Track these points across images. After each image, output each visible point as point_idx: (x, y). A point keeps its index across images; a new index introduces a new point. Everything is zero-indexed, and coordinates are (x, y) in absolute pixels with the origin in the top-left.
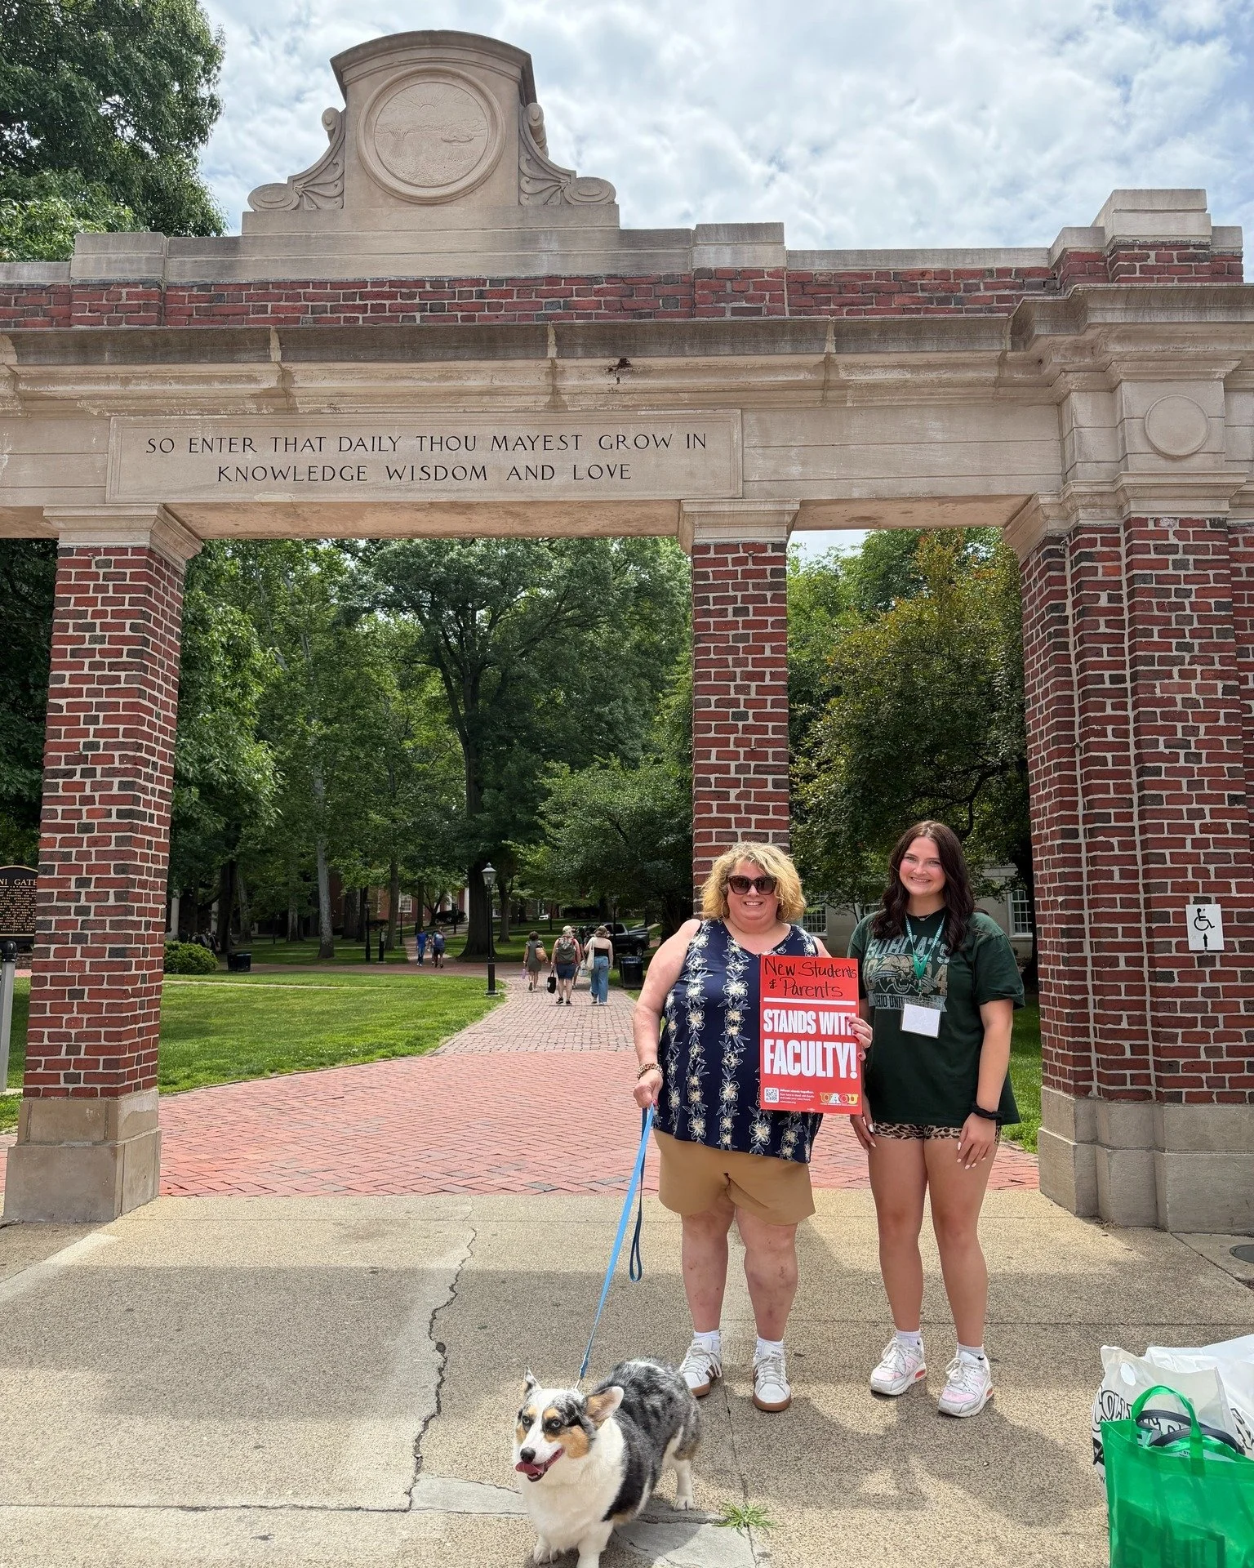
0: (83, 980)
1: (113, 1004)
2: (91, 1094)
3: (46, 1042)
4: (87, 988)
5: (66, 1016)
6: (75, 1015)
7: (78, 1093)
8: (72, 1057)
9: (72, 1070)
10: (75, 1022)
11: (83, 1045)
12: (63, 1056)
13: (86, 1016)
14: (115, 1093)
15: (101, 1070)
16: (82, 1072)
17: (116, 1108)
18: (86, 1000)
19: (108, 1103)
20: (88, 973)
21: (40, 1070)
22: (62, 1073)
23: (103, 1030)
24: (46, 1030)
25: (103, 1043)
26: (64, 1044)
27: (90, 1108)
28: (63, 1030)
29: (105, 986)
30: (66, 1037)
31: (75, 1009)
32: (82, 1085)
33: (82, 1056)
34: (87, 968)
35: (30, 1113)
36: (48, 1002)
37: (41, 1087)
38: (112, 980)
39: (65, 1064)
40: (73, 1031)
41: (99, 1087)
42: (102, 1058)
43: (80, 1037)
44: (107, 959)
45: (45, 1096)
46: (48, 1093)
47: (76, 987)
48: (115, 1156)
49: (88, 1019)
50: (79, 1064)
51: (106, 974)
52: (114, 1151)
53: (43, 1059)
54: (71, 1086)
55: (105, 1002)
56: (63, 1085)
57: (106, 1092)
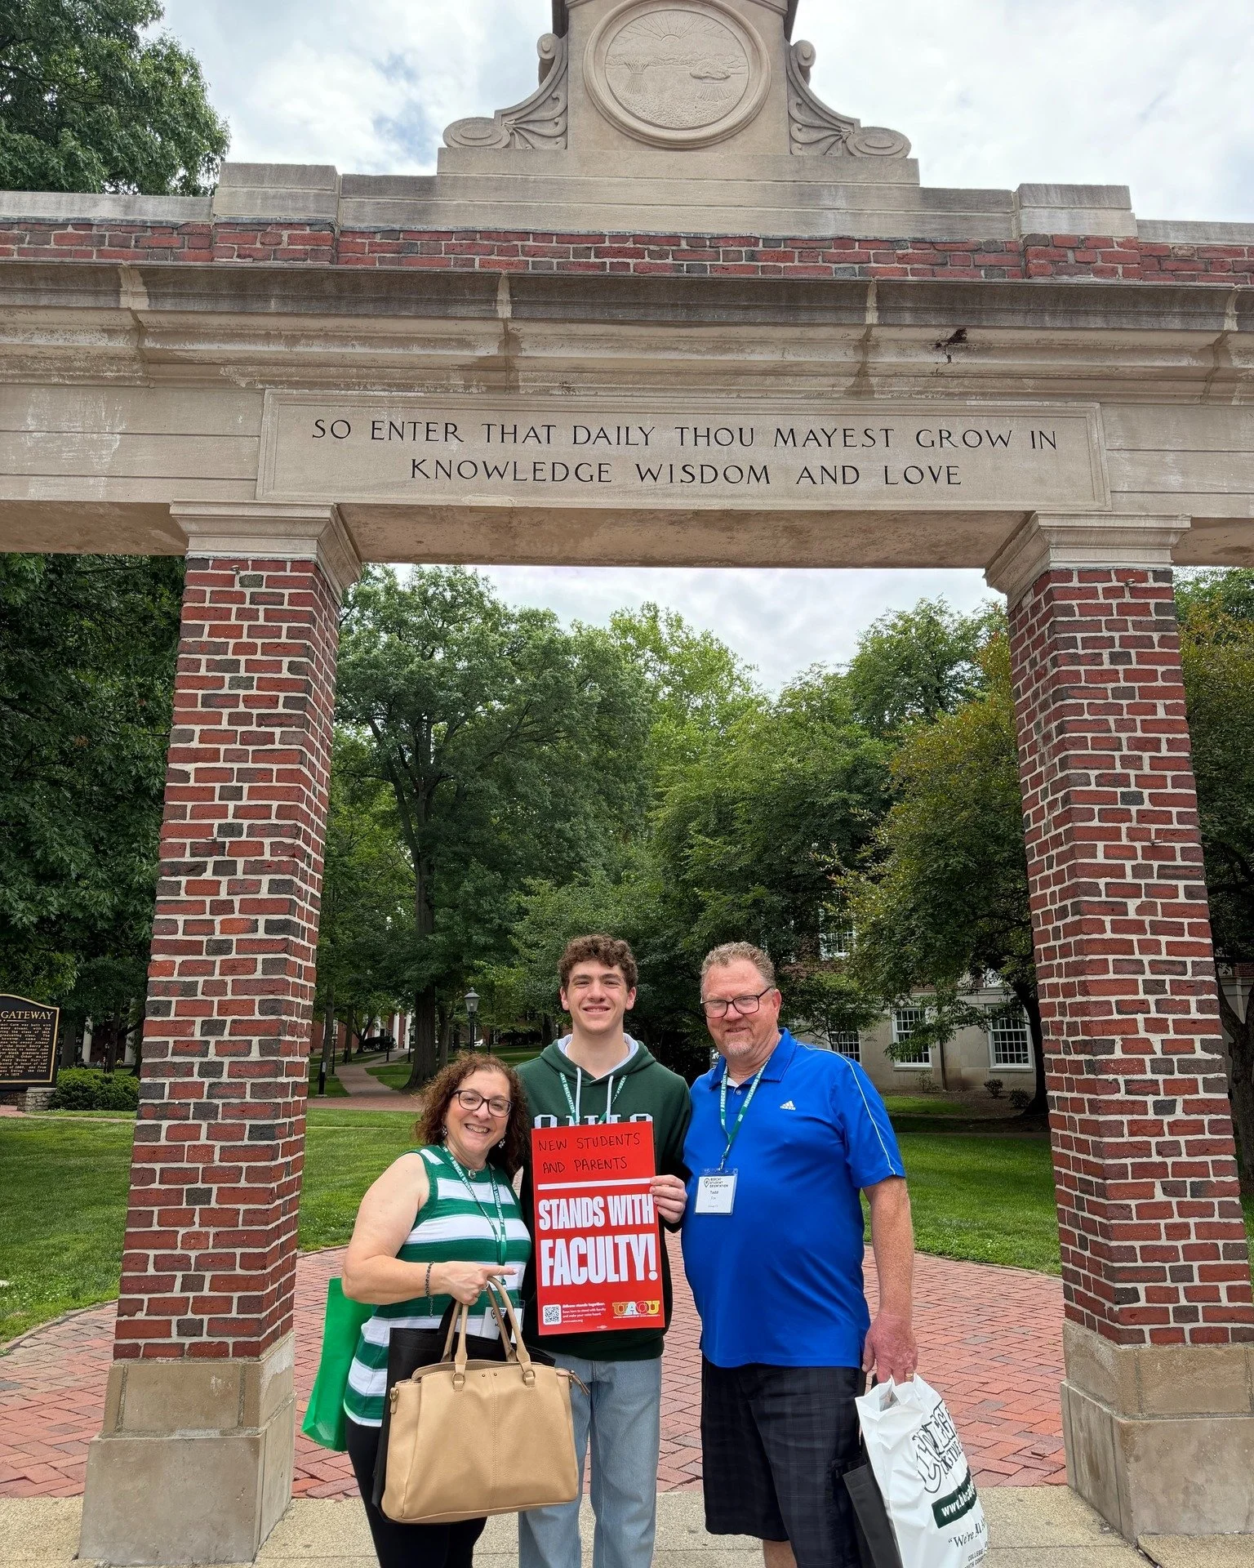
0: (210, 1175)
1: (255, 1211)
2: (219, 1351)
3: (151, 1271)
4: (215, 1187)
5: (182, 1231)
6: (196, 1228)
7: (198, 1351)
8: (191, 1295)
9: (190, 1315)
10: (193, 1240)
11: (208, 1275)
12: (177, 1293)
13: (212, 1230)
14: (254, 1350)
15: (234, 1314)
16: (206, 1318)
17: (258, 1372)
18: (214, 1204)
19: (244, 1367)
20: (217, 1163)
21: (140, 1316)
22: (175, 1319)
23: (238, 1251)
24: (152, 1253)
25: (239, 1271)
26: (179, 1274)
27: (216, 1374)
28: (178, 1252)
29: (243, 1184)
30: (182, 1262)
31: (197, 1219)
32: (205, 1338)
33: (206, 1292)
34: (217, 1156)
35: (123, 1384)
36: (156, 1209)
37: (142, 1342)
38: (254, 1175)
39: (180, 1306)
40: (193, 1254)
41: (230, 1341)
42: (236, 1295)
43: (203, 1262)
44: (246, 1142)
45: (147, 1356)
46: (152, 1352)
47: (199, 1185)
48: (256, 1453)
49: (217, 1235)
50: (201, 1305)
51: (244, 1165)
52: (254, 1444)
53: (145, 1297)
54: (187, 1341)
55: (242, 1207)
56: (175, 1338)
57: (242, 1350)
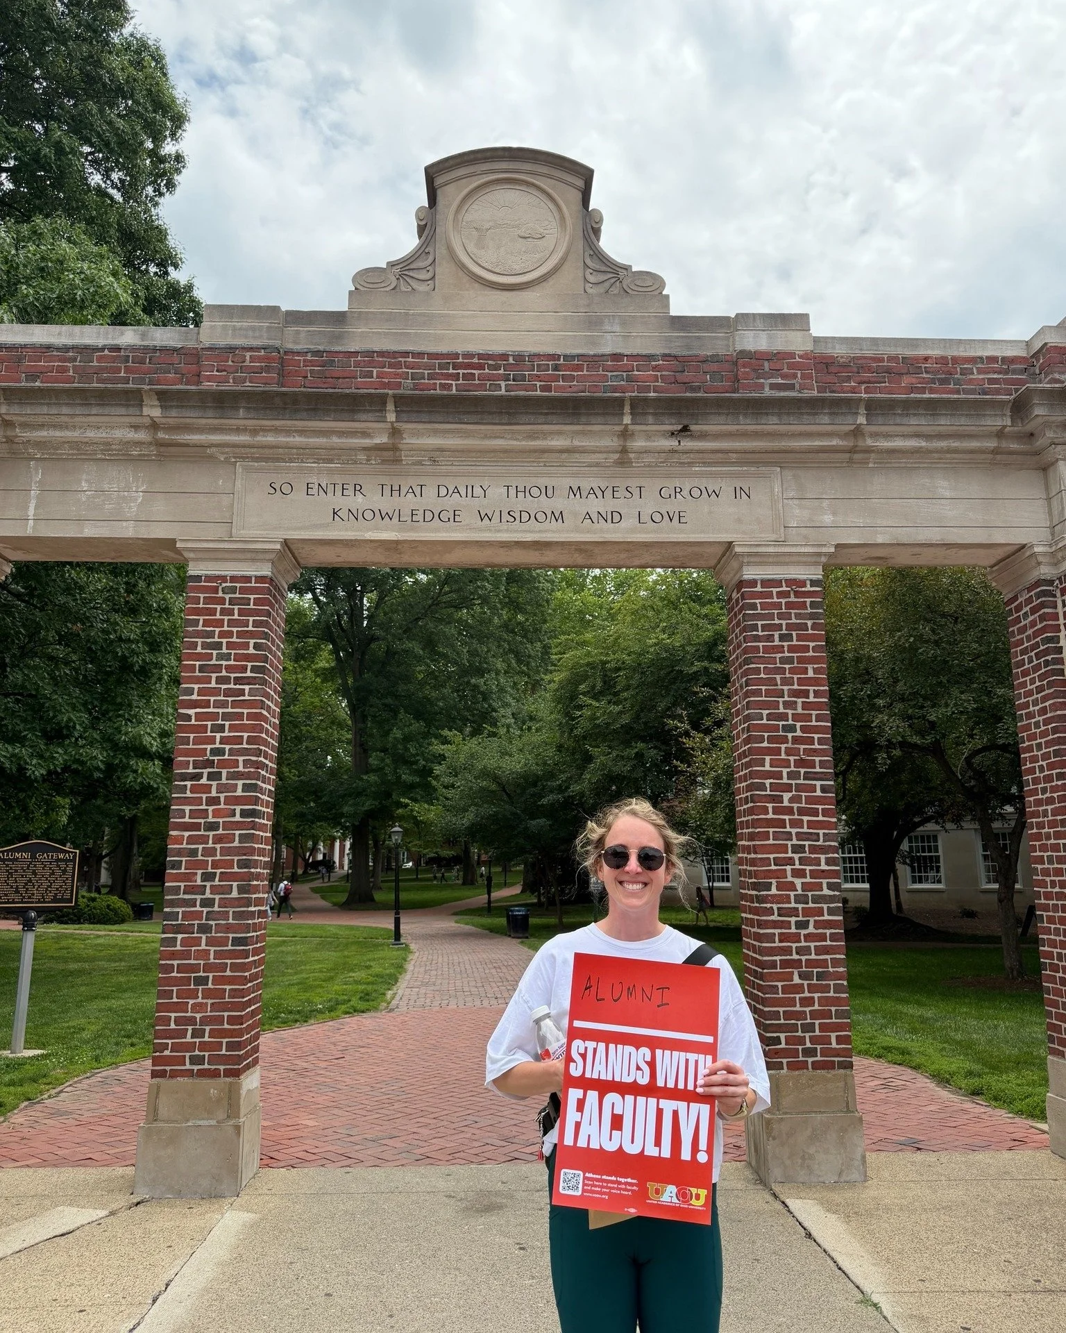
0: (208, 968)
1: (236, 990)
2: (215, 1074)
3: (173, 1026)
4: (211, 975)
5: (191, 1002)
6: (200, 1000)
7: (202, 1074)
8: (197, 1040)
9: (197, 1053)
10: (198, 1007)
11: (208, 1029)
12: (189, 1039)
13: (210, 1001)
14: (236, 1074)
15: (224, 1052)
16: (207, 1054)
17: (239, 1087)
18: (210, 986)
19: (231, 1083)
20: (212, 961)
21: (167, 1053)
22: (188, 1055)
23: (226, 1014)
24: (173, 1015)
25: (226, 1026)
26: (190, 1028)
27: (213, 1088)
28: (189, 1014)
29: (228, 973)
30: (192, 1021)
31: (200, 995)
32: (206, 1066)
33: (206, 1039)
34: (212, 956)
35: (158, 1093)
36: (175, 988)
37: (168, 1068)
38: (234, 967)
39: (190, 1047)
40: (198, 1016)
41: (222, 1068)
42: (225, 1041)
43: (204, 1021)
44: (230, 947)
45: (171, 1077)
46: (174, 1074)
47: (201, 974)
48: (238, 1134)
49: (212, 1004)
50: (203, 1047)
51: (229, 961)
52: (238, 1128)
53: (170, 1041)
54: (196, 1068)
55: (228, 987)
56: (188, 1066)
57: (229, 1073)
